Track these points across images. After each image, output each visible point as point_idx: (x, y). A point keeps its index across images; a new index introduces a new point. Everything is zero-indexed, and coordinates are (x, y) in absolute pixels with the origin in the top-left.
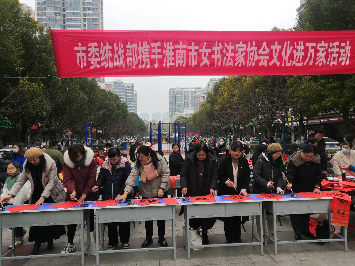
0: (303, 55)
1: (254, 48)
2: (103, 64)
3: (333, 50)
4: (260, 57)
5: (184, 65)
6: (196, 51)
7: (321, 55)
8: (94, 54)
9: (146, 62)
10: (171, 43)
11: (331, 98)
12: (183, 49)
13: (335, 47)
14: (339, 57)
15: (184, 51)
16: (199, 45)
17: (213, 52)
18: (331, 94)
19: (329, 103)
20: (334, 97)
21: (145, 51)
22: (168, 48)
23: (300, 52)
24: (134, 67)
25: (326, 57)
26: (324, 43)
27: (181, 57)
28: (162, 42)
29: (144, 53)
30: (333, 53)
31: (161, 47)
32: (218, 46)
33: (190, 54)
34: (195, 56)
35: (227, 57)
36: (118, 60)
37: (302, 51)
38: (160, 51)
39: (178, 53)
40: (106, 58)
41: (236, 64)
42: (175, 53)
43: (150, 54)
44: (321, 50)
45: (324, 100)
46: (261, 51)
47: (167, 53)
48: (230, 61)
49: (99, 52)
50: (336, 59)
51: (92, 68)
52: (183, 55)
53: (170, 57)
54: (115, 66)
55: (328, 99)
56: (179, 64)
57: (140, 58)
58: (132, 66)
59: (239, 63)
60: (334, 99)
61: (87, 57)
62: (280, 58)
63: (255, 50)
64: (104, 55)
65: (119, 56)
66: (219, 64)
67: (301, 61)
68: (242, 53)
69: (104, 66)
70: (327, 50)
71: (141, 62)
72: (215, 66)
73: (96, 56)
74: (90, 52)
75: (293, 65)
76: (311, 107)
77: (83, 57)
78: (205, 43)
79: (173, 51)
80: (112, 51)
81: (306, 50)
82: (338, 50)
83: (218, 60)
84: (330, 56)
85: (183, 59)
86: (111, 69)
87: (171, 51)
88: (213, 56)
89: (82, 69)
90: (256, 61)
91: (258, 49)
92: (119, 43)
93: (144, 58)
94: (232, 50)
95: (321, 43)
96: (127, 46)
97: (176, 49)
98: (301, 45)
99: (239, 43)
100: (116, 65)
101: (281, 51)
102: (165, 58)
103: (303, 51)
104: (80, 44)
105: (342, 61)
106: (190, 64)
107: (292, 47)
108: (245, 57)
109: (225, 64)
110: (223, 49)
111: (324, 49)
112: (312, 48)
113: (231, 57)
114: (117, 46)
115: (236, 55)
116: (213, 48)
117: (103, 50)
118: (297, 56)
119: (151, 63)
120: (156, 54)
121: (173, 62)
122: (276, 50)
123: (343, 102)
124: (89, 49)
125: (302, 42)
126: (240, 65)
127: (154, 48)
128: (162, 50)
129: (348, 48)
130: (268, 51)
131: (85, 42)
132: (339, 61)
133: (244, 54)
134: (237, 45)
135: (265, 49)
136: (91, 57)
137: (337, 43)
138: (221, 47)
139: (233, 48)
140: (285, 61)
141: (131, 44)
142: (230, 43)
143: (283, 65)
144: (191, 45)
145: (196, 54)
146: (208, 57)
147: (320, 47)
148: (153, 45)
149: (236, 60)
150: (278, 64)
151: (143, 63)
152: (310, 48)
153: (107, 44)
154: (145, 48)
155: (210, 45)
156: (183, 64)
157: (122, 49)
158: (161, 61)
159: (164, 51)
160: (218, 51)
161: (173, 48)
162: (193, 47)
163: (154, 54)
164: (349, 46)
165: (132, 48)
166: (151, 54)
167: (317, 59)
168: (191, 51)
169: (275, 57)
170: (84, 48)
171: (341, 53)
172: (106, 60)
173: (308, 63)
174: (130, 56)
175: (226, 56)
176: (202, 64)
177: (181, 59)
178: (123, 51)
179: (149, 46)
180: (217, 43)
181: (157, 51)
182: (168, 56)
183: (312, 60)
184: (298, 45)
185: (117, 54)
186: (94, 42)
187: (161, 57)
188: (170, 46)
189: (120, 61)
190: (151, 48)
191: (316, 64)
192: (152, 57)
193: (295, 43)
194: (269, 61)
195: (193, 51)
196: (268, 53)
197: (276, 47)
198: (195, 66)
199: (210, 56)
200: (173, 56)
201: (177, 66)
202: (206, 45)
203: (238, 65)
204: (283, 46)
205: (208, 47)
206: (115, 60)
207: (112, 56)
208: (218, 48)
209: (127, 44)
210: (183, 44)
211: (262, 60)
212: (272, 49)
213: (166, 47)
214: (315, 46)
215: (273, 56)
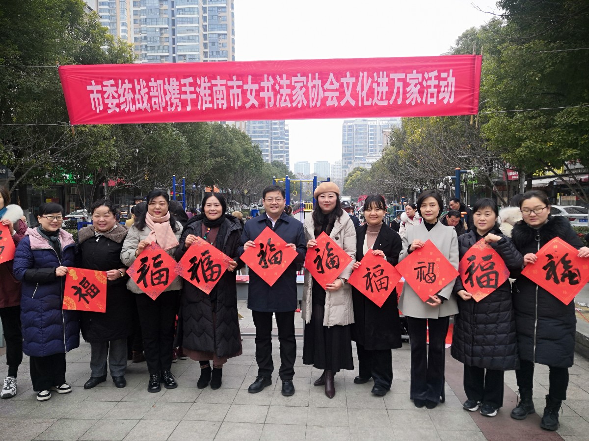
0: (387, 90)
1: (318, 82)
2: (122, 107)
3: (429, 83)
4: (327, 94)
5: (225, 107)
6: (238, 87)
7: (413, 89)
8: (111, 95)
9: (176, 103)
10: (206, 78)
12: (221, 85)
13: (433, 78)
14: (439, 92)
15: (224, 88)
16: (242, 80)
17: (262, 89)
18: (531, 136)
19: (526, 150)
20: (536, 142)
21: (174, 90)
22: (203, 85)
23: (383, 86)
24: (162, 111)
25: (421, 92)
26: (417, 73)
27: (220, 96)
28: (194, 77)
29: (173, 92)
30: (430, 86)
31: (194, 84)
32: (268, 80)
33: (232, 91)
34: (238, 95)
35: (282, 95)
36: (141, 101)
37: (385, 84)
38: (192, 89)
39: (216, 91)
40: (126, 99)
41: (294, 105)
42: (212, 92)
44: (413, 82)
45: (519, 146)
46: (327, 86)
47: (202, 91)
48: (285, 101)
49: (116, 92)
50: (435, 95)
51: (110, 112)
52: (223, 93)
53: (205, 96)
54: (137, 109)
55: (524, 145)
56: (218, 105)
57: (168, 98)
58: (158, 109)
59: (299, 103)
61: (103, 98)
62: (355, 96)
63: (318, 85)
64: (124, 96)
65: (142, 96)
66: (272, 104)
67: (384, 98)
68: (301, 88)
69: (124, 109)
70: (421, 84)
71: (169, 103)
72: (267, 107)
73: (114, 97)
74: (106, 92)
75: (374, 104)
77: (98, 99)
78: (250, 77)
79: (209, 88)
80: (133, 90)
81: (391, 83)
82: (436, 82)
83: (269, 99)
84: (425, 91)
85: (222, 99)
86: (133, 113)
87: (207, 88)
88: (262, 94)
89: (98, 114)
90: (322, 100)
91: (323, 83)
92: (141, 80)
93: (173, 98)
94: (287, 85)
95: (412, 73)
96: (150, 83)
97: (213, 86)
98: (383, 77)
99: (297, 76)
100: (139, 108)
101: (355, 85)
102: (200, 98)
103: (387, 84)
104: (93, 82)
105: (444, 98)
106: (232, 105)
107: (370, 80)
108: (306, 95)
109: (280, 104)
110: (275, 84)
111: (416, 81)
112: (399, 80)
113: (287, 95)
114: (139, 84)
115: (294, 92)
116: (261, 83)
117: (121, 89)
118: (378, 92)
119: (182, 104)
120: (188, 93)
121: (210, 102)
122: (348, 84)
123: (549, 150)
124: (105, 89)
125: (385, 73)
126: (300, 106)
127: (185, 85)
128: (195, 88)
129: (452, 80)
130: (337, 85)
131: (100, 80)
132: (440, 98)
133: (304, 90)
134: (294, 79)
135: (332, 83)
136: (108, 98)
137: (435, 73)
138: (272, 82)
139: (288, 82)
140: (363, 98)
141: (155, 81)
142: (284, 76)
143: (360, 104)
144: (232, 80)
145: (239, 91)
146: (256, 95)
147: (410, 79)
148: (183, 81)
149: (294, 98)
150: (353, 103)
151: (172, 105)
152: (396, 80)
153: (126, 81)
154: (173, 86)
155: (257, 79)
156: (223, 106)
157: (144, 88)
158: (194, 102)
159: (198, 89)
160: (268, 87)
161: (209, 85)
162: (235, 83)
163: (185, 93)
164: (453, 76)
165: (157, 87)
166: (181, 93)
167: (408, 95)
168: (232, 87)
169: (348, 93)
170: (99, 87)
171: (441, 86)
172: (126, 102)
173: (396, 100)
174: (155, 96)
175: (279, 93)
176: (248, 105)
177: (220, 99)
178: (146, 90)
179: (178, 83)
180: (266, 76)
181: (188, 89)
182: (203, 95)
183: (401, 97)
184: (378, 76)
185: (139, 93)
186: (110, 79)
187: (194, 96)
188: (205, 82)
189: (143, 102)
190: (181, 85)
191: (408, 102)
192: (183, 97)
193: (375, 74)
194: (339, 99)
195: (235, 88)
196: (338, 88)
197: (348, 79)
198: (239, 107)
199: (258, 93)
200: (210, 95)
201: (215, 108)
202: (252, 79)
203: (297, 105)
204: (357, 78)
205: (255, 81)
206: (137, 102)
207: (133, 97)
208: (269, 82)
209: (151, 81)
210: (221, 79)
211: (330, 99)
212: (343, 83)
213: (200, 84)
214: (404, 77)
215: (344, 92)
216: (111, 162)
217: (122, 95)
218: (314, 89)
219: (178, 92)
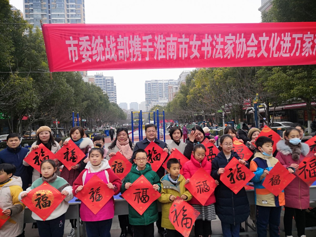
0: (290, 46)
1: (243, 40)
4: (249, 49)
5: (175, 58)
6: (186, 43)
7: (308, 45)
8: (85, 48)
9: (138, 55)
10: (162, 36)
11: (300, 87)
12: (173, 41)
15: (175, 44)
16: (189, 38)
17: (203, 45)
18: (299, 83)
19: (298, 91)
20: (303, 86)
21: (136, 44)
22: (159, 41)
23: (287, 43)
24: (126, 61)
25: (312, 47)
26: (311, 34)
27: (171, 50)
28: (153, 35)
29: (135, 46)
31: (152, 40)
32: (208, 38)
34: (185, 49)
35: (217, 49)
36: (109, 53)
37: (289, 42)
38: (151, 44)
39: (169, 46)
40: (97, 51)
41: (225, 56)
42: (166, 46)
43: (141, 47)
44: (307, 40)
45: (293, 89)
46: (249, 43)
47: (158, 46)
49: (90, 46)
51: (83, 61)
52: (174, 48)
53: (161, 49)
54: (107, 59)
55: (296, 88)
56: (170, 56)
57: (131, 51)
58: (123, 59)
59: (228, 55)
60: (302, 88)
61: (79, 51)
62: (268, 50)
63: (243, 42)
64: (96, 49)
65: (111, 49)
66: (209, 56)
67: (288, 52)
68: (231, 44)
69: (95, 59)
70: (313, 41)
71: (132, 55)
72: (205, 58)
73: (87, 50)
74: (81, 45)
75: (280, 56)
76: (280, 95)
77: (75, 51)
78: (195, 36)
79: (164, 43)
80: (104, 44)
81: (293, 41)
83: (208, 52)
85: (173, 52)
86: (103, 63)
87: (162, 43)
88: (203, 49)
89: (74, 63)
90: (245, 53)
91: (247, 41)
92: (111, 36)
93: (135, 51)
94: (221, 42)
95: (307, 34)
96: (118, 39)
97: (167, 41)
98: (288, 37)
99: (228, 35)
101: (268, 42)
102: (156, 51)
103: (290, 42)
104: (71, 38)
106: (180, 56)
107: (279, 38)
108: (234, 49)
109: (215, 56)
110: (212, 41)
111: (310, 40)
112: (299, 39)
113: (221, 49)
114: (109, 40)
115: (226, 47)
116: (203, 40)
117: (94, 43)
118: (284, 48)
119: (142, 56)
120: (148, 47)
121: (164, 54)
122: (264, 41)
123: (311, 91)
124: (80, 43)
125: (289, 33)
126: (229, 57)
127: (145, 41)
128: (153, 43)
130: (256, 42)
131: (77, 36)
133: (233, 45)
134: (227, 37)
135: (253, 41)
136: (83, 50)
138: (211, 39)
139: (222, 40)
140: (273, 52)
141: (123, 37)
142: (220, 35)
143: (270, 57)
144: (182, 38)
145: (186, 46)
146: (198, 49)
147: (306, 38)
148: (144, 38)
149: (226, 51)
150: (266, 55)
151: (134, 56)
152: (296, 39)
153: (99, 37)
154: (136, 41)
155: (200, 37)
156: (174, 57)
157: (113, 43)
158: (152, 54)
159: (155, 44)
160: (208, 43)
161: (164, 41)
162: (184, 40)
163: (145, 47)
165: (123, 42)
166: (143, 47)
167: (303, 50)
168: (181, 43)
169: (263, 48)
170: (76, 42)
172: (97, 54)
173: (295, 53)
174: (122, 50)
175: (215, 48)
176: (192, 57)
177: (171, 52)
178: (115, 44)
179: (140, 39)
180: (206, 35)
181: (148, 44)
182: (159, 49)
183: (299, 50)
184: (285, 36)
185: (109, 47)
186: (85, 35)
187: (152, 50)
188: (161, 38)
189: (111, 54)
190: (142, 41)
191: (303, 54)
192: (144, 50)
193: (283, 35)
194: (257, 52)
195: (184, 43)
196: (257, 44)
197: (264, 38)
198: (185, 58)
199: (200, 48)
200: (164, 49)
201: (168, 58)
202: (196, 37)
203: (227, 56)
204: (270, 38)
205: (198, 39)
206: (106, 54)
207: (103, 50)
208: (208, 40)
209: (119, 38)
210: (173, 37)
211: (250, 52)
212: (260, 41)
213: (157, 40)
214: (302, 37)
215: (261, 47)
216: (33, 104)
217: (94, 49)
218: (240, 45)
219: (140, 46)
